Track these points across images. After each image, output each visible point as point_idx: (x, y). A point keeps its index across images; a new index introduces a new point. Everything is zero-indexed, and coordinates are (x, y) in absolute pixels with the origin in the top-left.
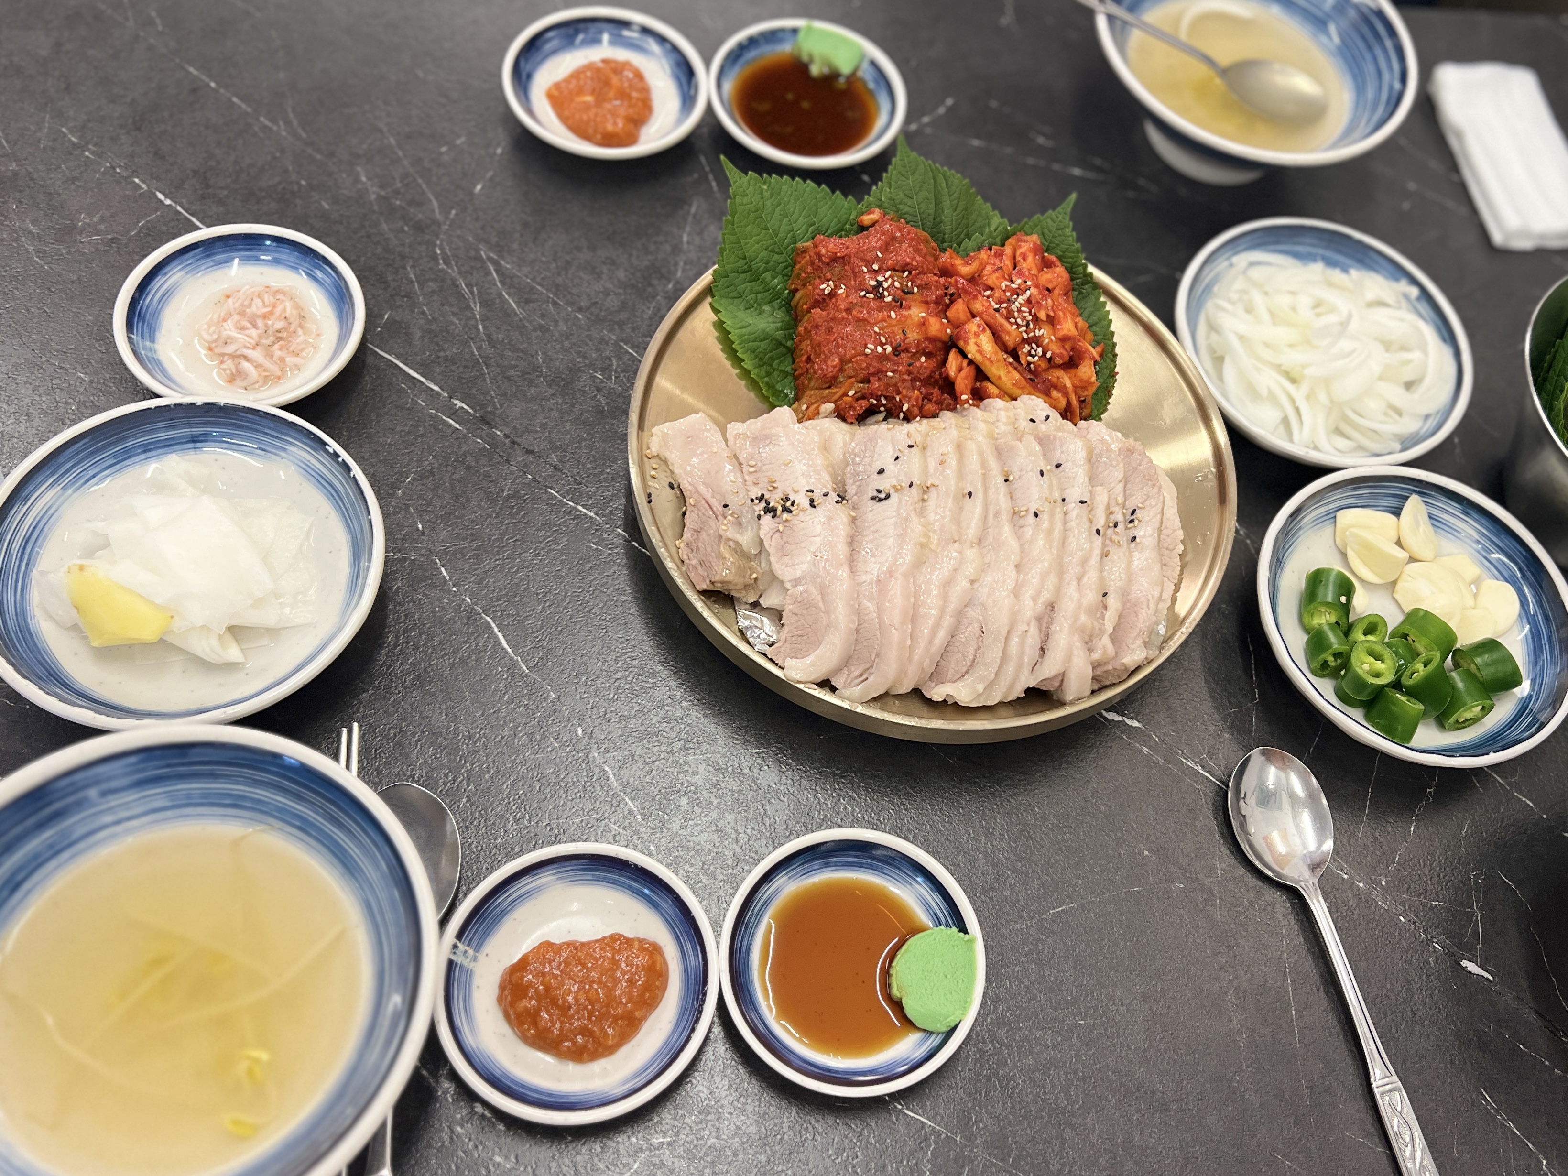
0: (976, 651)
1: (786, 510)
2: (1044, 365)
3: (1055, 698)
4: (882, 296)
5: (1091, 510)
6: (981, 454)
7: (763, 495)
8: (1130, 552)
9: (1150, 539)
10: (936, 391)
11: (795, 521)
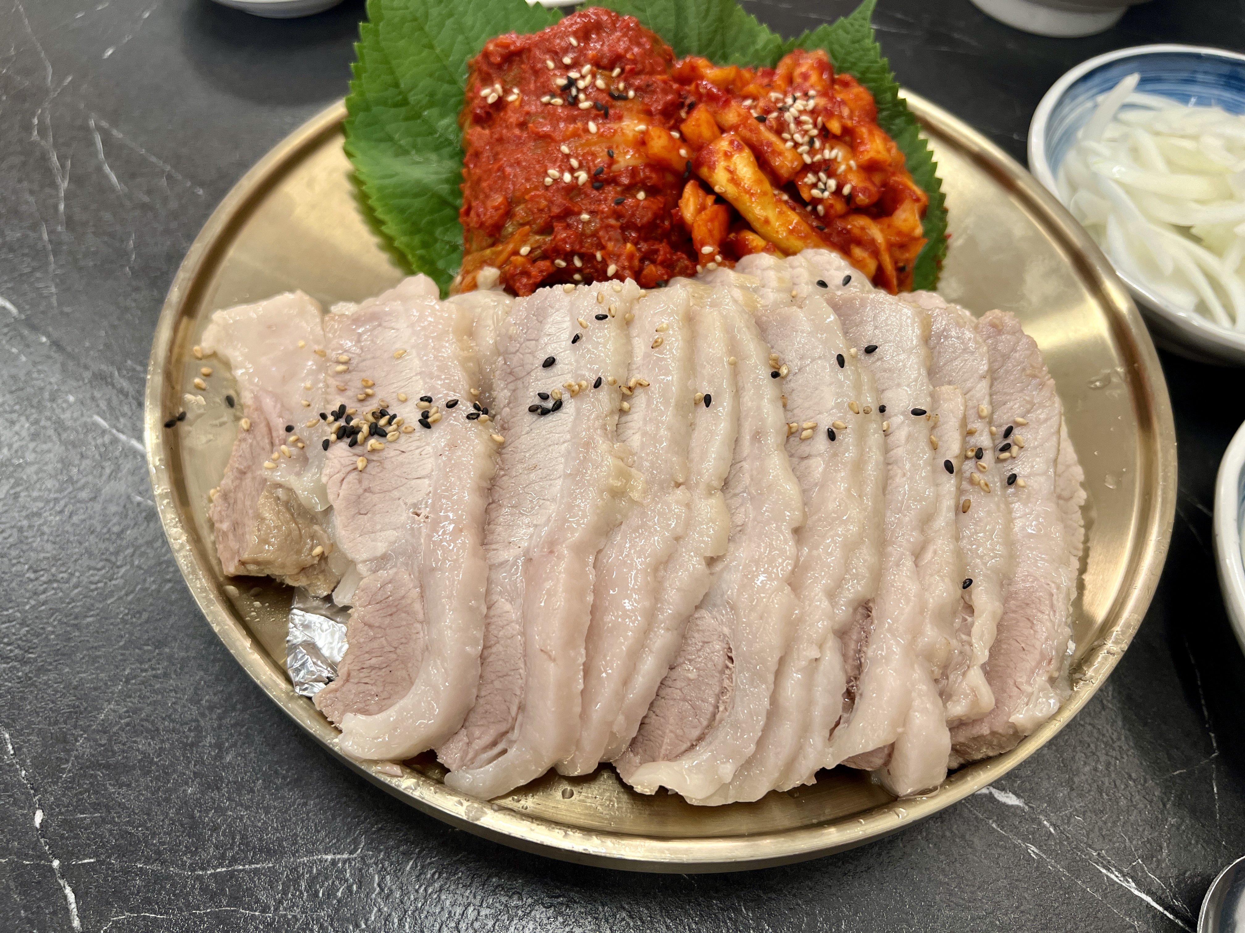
0: (718, 697)
1: (376, 431)
2: (840, 207)
3: (874, 780)
4: (576, 99)
5: (933, 428)
6: (729, 330)
7: (343, 408)
8: (1008, 504)
9: (1042, 479)
10: (663, 249)
11: (391, 452)
